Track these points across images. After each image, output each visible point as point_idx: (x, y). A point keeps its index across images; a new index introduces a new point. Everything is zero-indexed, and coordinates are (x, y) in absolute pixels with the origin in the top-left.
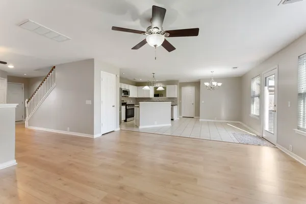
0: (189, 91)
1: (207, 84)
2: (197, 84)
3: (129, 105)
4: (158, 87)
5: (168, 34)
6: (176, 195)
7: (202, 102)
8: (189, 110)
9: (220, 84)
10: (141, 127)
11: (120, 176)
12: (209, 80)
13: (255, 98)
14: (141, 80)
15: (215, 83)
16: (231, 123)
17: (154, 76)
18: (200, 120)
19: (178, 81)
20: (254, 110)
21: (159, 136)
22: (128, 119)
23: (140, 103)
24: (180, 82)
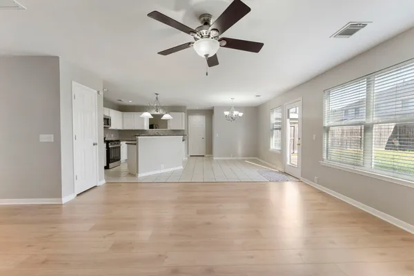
0: (198, 121)
1: (227, 113)
2: (209, 113)
3: (112, 141)
4: (163, 115)
5: (224, 43)
6: (252, 257)
7: (216, 136)
8: (199, 146)
9: (241, 114)
10: (141, 175)
11: (160, 255)
12: (228, 108)
13: (275, 131)
14: (130, 102)
15: (236, 113)
16: (249, 160)
17: (157, 98)
18: (214, 158)
19: (185, 107)
20: (274, 144)
21: (173, 184)
22: (111, 165)
23: (139, 137)
24: (188, 108)
